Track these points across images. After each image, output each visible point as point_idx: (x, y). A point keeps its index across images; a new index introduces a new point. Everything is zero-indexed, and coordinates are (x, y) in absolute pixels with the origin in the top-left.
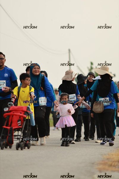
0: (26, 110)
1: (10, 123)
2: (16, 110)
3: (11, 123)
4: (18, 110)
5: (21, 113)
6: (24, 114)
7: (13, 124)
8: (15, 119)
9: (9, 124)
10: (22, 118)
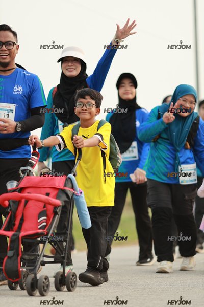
0: (61, 186)
1: (17, 222)
2: (36, 187)
3: (22, 220)
4: (40, 185)
5: (48, 195)
6: (57, 197)
7: (26, 225)
8: (33, 209)
9: (14, 225)
10: (50, 208)
